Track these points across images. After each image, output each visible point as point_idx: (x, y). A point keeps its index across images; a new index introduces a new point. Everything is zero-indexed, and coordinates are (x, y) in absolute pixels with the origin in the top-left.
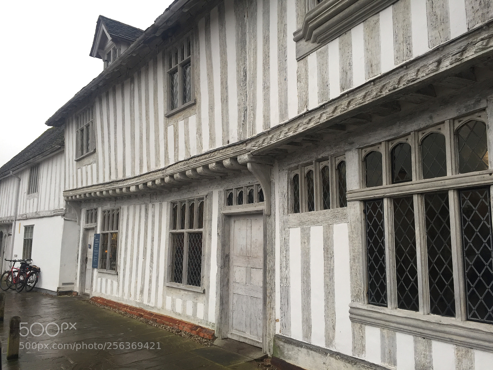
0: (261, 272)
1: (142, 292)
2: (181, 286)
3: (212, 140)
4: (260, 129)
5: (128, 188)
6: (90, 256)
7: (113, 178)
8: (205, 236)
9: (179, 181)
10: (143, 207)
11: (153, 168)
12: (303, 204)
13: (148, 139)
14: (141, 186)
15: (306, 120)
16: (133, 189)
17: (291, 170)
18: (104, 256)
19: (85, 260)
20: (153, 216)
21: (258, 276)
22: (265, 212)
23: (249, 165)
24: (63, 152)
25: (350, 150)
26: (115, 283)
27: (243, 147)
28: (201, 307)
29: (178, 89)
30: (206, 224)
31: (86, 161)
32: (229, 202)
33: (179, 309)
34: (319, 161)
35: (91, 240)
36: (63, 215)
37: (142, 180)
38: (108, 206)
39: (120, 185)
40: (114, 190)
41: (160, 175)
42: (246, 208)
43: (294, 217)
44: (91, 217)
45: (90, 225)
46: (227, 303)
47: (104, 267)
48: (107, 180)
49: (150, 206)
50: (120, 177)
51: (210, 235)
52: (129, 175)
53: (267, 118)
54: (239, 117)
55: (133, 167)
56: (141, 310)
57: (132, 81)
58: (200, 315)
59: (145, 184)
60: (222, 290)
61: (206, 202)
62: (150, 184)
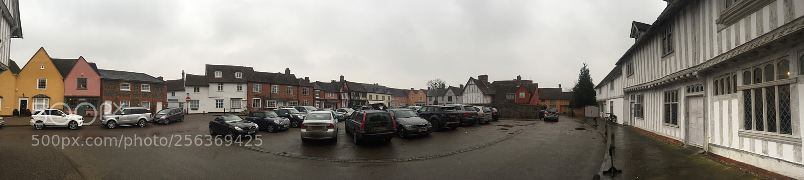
0: (702, 119)
1: (653, 126)
2: (669, 124)
3: (681, 66)
4: (702, 62)
5: (647, 87)
6: (633, 112)
7: (641, 83)
8: (679, 105)
9: (668, 83)
10: (653, 94)
11: (657, 79)
12: (720, 92)
13: (654, 67)
14: (652, 86)
15: (721, 58)
16: (649, 87)
17: (714, 78)
18: (638, 112)
19: (631, 114)
20: (657, 97)
21: (701, 121)
22: (704, 95)
23: (697, 76)
24: (622, 74)
25: (738, 70)
26: (643, 123)
27: (695, 69)
28: (678, 133)
29: (666, 46)
30: (679, 100)
31: (630, 77)
32: (689, 91)
33: (669, 134)
34: (726, 74)
35: (633, 106)
36: (623, 97)
37: (652, 83)
38: (639, 94)
39: (644, 85)
40: (641, 88)
41: (660, 81)
42: (695, 94)
43: (716, 97)
44: (633, 98)
45: (632, 101)
46: (688, 131)
47: (639, 116)
48: (639, 84)
49: (655, 93)
50: (644, 82)
51: (681, 104)
52: (647, 81)
53: (705, 57)
54: (693, 57)
55: (649, 79)
56: (654, 133)
57: (647, 45)
58: (678, 136)
59: (654, 85)
60: (686, 126)
61: (679, 92)
62: (655, 85)
